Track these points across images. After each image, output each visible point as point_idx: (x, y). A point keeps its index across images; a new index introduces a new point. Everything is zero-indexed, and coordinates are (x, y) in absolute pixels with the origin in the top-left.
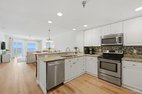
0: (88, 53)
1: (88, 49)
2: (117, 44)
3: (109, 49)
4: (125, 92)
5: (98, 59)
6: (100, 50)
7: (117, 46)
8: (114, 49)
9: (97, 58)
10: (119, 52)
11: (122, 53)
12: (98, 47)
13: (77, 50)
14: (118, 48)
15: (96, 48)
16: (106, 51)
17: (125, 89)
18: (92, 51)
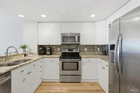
0: (45, 54)
1: (43, 48)
2: (76, 43)
3: (67, 48)
4: (85, 86)
5: (60, 60)
6: (59, 49)
7: (74, 45)
8: (72, 48)
9: (59, 58)
10: (76, 50)
11: (78, 51)
12: (57, 46)
13: (26, 51)
14: (75, 47)
15: (54, 47)
16: (65, 50)
17: (84, 83)
18: (49, 51)
